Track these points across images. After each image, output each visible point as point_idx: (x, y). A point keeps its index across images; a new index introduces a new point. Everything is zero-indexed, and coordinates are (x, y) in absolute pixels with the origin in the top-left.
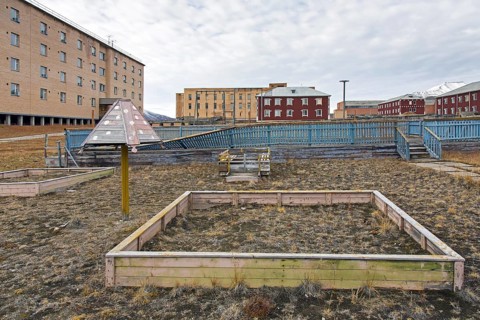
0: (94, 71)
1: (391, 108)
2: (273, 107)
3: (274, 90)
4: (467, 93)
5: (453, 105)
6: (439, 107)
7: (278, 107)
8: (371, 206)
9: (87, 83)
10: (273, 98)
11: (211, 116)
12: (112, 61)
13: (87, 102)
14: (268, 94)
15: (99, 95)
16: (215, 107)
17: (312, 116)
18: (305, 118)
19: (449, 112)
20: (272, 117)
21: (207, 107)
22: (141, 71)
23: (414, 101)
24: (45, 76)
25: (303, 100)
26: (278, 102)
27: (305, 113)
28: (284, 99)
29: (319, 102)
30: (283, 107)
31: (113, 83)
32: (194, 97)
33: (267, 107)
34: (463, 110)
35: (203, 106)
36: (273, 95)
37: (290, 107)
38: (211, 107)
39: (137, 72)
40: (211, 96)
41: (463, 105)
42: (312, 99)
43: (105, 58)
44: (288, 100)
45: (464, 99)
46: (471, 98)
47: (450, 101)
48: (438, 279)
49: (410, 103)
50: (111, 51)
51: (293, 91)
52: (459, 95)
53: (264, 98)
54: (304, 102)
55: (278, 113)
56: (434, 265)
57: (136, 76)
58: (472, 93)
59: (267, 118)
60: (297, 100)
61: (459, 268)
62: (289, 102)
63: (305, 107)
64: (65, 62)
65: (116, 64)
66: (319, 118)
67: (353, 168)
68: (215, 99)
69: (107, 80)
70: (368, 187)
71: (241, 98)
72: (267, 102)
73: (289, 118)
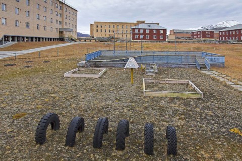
0: (57, 15)
1: (197, 35)
2: (139, 34)
3: (140, 25)
4: (234, 30)
5: (228, 36)
6: (220, 36)
7: (142, 34)
8: (188, 84)
9: (54, 21)
10: (139, 29)
11: (108, 36)
12: (64, 9)
13: (54, 30)
14: (137, 27)
15: (59, 26)
16: (110, 32)
17: (158, 39)
18: (155, 40)
19: (225, 39)
20: (139, 39)
21: (106, 31)
22: (76, 14)
23: (208, 32)
24: (39, 18)
25: (154, 30)
26: (142, 31)
27: (155, 37)
28: (145, 30)
29: (162, 32)
30: (144, 33)
31: (65, 20)
32: (99, 26)
33: (136, 34)
34: (232, 39)
35: (103, 31)
36: (140, 28)
37: (148, 34)
38: (108, 31)
39: (74, 14)
40: (108, 26)
41: (232, 36)
42: (158, 30)
43: (61, 9)
44: (147, 30)
45: (232, 33)
46: (236, 32)
47: (226, 33)
48: (199, 96)
49: (207, 33)
50: (64, 5)
51: (149, 26)
52: (230, 31)
53: (135, 29)
54: (155, 32)
55: (141, 37)
56: (198, 94)
57: (74, 16)
58: (236, 30)
59: (136, 39)
60: (151, 30)
61: (202, 95)
62: (147, 31)
63: (155, 34)
64: (46, 11)
65: (66, 11)
66: (162, 40)
67: (182, 72)
68: (110, 27)
69: (62, 19)
70: (187, 79)
71: (122, 28)
72: (136, 31)
73: (147, 39)
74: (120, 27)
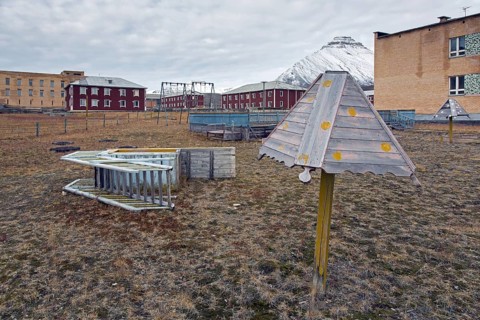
2: (90, 97)
4: (248, 93)
5: (236, 102)
6: (224, 102)
7: (94, 97)
10: (89, 87)
14: (83, 83)
17: (130, 108)
18: (123, 109)
19: (233, 106)
20: (90, 107)
23: (196, 97)
25: (121, 91)
26: (95, 92)
27: (123, 104)
28: (101, 89)
29: (137, 94)
30: (101, 96)
33: (83, 97)
36: (90, 84)
37: (107, 97)
41: (245, 101)
42: (130, 91)
45: (245, 97)
46: (251, 96)
47: (233, 98)
49: (193, 98)
51: (110, 82)
52: (241, 94)
53: (79, 86)
54: (122, 93)
55: (95, 103)
58: (252, 93)
59: (84, 108)
60: (115, 90)
62: (107, 92)
63: (123, 98)
66: (136, 109)
71: (31, 84)
72: (83, 91)
73: (107, 109)
74: (25, 82)
